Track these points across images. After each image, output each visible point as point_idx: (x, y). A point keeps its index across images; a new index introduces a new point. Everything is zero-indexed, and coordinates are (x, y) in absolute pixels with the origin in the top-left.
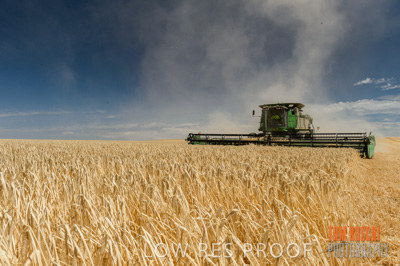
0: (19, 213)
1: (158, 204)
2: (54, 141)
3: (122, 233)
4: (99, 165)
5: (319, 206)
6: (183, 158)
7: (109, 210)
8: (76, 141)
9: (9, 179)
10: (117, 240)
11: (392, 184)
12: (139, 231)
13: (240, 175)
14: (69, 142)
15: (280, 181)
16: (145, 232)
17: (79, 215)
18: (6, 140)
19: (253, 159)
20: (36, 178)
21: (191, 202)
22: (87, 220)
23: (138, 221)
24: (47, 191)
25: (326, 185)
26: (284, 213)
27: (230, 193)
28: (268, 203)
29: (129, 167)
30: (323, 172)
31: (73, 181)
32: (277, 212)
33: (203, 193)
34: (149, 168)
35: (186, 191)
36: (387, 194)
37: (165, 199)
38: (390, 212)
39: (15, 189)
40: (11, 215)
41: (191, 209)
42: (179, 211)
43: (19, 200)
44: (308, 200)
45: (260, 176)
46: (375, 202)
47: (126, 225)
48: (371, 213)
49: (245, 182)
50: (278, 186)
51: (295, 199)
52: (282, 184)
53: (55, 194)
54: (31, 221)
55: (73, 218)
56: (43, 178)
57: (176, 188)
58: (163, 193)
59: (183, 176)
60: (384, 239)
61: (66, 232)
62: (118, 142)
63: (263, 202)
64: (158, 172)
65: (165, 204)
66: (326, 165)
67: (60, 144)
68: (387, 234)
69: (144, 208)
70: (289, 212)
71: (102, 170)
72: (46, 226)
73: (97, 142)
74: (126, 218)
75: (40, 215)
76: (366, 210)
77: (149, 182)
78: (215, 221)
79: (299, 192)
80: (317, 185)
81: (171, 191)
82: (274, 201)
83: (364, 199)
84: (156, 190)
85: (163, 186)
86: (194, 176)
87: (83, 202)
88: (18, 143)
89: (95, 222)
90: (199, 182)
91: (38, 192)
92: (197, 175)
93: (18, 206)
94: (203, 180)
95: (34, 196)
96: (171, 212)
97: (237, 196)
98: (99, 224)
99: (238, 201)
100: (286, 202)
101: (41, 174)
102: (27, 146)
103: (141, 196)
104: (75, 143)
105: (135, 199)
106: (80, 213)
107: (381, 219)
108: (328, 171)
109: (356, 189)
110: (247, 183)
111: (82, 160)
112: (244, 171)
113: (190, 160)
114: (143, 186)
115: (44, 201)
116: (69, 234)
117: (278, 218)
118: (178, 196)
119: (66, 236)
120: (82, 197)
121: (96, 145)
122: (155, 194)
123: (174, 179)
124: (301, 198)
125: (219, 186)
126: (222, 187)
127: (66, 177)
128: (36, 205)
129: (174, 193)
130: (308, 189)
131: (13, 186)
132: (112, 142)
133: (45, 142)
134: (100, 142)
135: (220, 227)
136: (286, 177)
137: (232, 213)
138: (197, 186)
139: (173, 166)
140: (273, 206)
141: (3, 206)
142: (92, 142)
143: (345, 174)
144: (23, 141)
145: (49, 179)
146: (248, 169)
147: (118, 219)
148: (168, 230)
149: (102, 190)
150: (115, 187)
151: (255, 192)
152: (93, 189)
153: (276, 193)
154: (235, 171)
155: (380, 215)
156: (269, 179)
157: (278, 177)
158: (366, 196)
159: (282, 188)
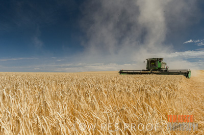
0: (13, 110)
1: (83, 105)
2: (30, 73)
3: (66, 120)
4: (53, 85)
5: (166, 105)
6: (95, 81)
7: (59, 108)
8: (41, 73)
9: (8, 92)
10: (63, 123)
11: (203, 94)
12: (74, 119)
13: (125, 90)
14: (38, 73)
15: (146, 93)
16: (77, 119)
17: (43, 111)
18: (6, 73)
19: (131, 82)
20: (22, 92)
21: (100, 104)
22: (47, 113)
23: (74, 114)
24: (27, 98)
25: (169, 95)
27: (120, 99)
28: (140, 104)
29: (68, 86)
30: (167, 88)
31: (40, 93)
32: (144, 109)
33: (106, 99)
34: (78, 86)
35: (97, 98)
36: (200, 99)
37: (87, 102)
38: (202, 108)
39: (11, 98)
40: (9, 111)
41: (100, 107)
42: (94, 109)
43: (13, 103)
44: (160, 103)
45: (135, 90)
46: (194, 103)
47: (67, 116)
48: (192, 109)
49: (128, 93)
50: (145, 95)
51: (154, 102)
52: (147, 94)
53: (31, 100)
54: (20, 115)
55: (40, 113)
56: (25, 92)
57: (92, 97)
58: (86, 99)
59: (96, 91)
60: (200, 122)
61: (37, 120)
62: (62, 73)
63: (137, 104)
64: (83, 89)
65: (87, 105)
66: (169, 85)
67: (33, 74)
68: (201, 120)
69: (76, 107)
70: (151, 109)
71: (54, 88)
72: (27, 117)
74: (67, 113)
75: (24, 111)
76: (190, 107)
77: (79, 94)
78: (112, 114)
79: (156, 98)
80: (165, 96)
81: (90, 98)
82: (143, 104)
83: (189, 102)
85: (86, 96)
86: (101, 91)
87: (46, 104)
88: (12, 74)
89: (51, 113)
90: (104, 93)
91: (22, 99)
92: (103, 90)
93: (12, 106)
94: (106, 92)
95: (21, 101)
96: (90, 108)
97: (124, 100)
98: (54, 116)
99: (124, 103)
100: (149, 103)
101: (24, 90)
102: (16, 76)
103: (75, 101)
104: (40, 74)
105: (71, 102)
106: (44, 110)
107: (198, 112)
108: (170, 88)
109: (185, 97)
110: (129, 94)
111: (44, 83)
112: (127, 88)
113: (99, 82)
114: (76, 96)
115: (26, 104)
116: (39, 121)
118: (93, 101)
119: (37, 122)
120: (45, 102)
121: (51, 74)
122: (82, 99)
123: (91, 92)
124: (156, 101)
125: (114, 96)
126: (116, 96)
127: (36, 91)
128: (21, 105)
129: (92, 99)
130: (160, 97)
131: (10, 96)
132: (59, 73)
133: (25, 74)
134: (53, 73)
135: (116, 117)
136: (149, 91)
137: (122, 109)
138: (103, 96)
139: (90, 85)
140: (143, 106)
141: (5, 106)
142: (49, 73)
143: (179, 89)
144: (14, 73)
145: (28, 92)
146: (129, 87)
147: (63, 113)
148: (89, 118)
149: (55, 98)
150: (61, 97)
151: (133, 99)
152: (50, 97)
153: (144, 99)
154: (122, 88)
155: (197, 110)
156: (140, 92)
157: (145, 91)
158: (190, 100)
159: (147, 97)
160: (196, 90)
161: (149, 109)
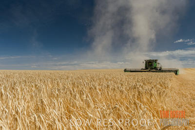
0: (11, 107)
1: (79, 103)
2: (27, 71)
3: (61, 117)
4: (49, 83)
5: (157, 103)
6: (90, 79)
7: (55, 106)
8: (38, 71)
9: (5, 90)
10: (59, 121)
11: (192, 92)
12: (70, 116)
13: (118, 88)
14: (34, 71)
16: (73, 117)
17: (40, 109)
18: (3, 70)
19: (124, 80)
20: (19, 90)
21: (94, 101)
22: (44, 111)
23: (69, 112)
24: (24, 96)
25: (160, 93)
26: (140, 107)
27: (114, 97)
28: (132, 102)
29: (64, 84)
30: (158, 86)
31: (37, 91)
32: (137, 107)
33: (100, 97)
34: (74, 84)
35: (92, 96)
36: (189, 96)
37: (82, 100)
38: (191, 105)
39: (9, 95)
40: (7, 108)
41: (94, 105)
42: (89, 106)
43: (11, 101)
44: (152, 100)
45: (128, 88)
46: (184, 100)
47: (63, 113)
48: (182, 105)
49: (121, 91)
50: (137, 93)
51: (145, 100)
52: (139, 92)
53: (28, 98)
54: (17, 112)
55: (37, 110)
56: (22, 90)
57: (87, 95)
58: (81, 97)
59: (90, 89)
61: (35, 118)
62: (58, 71)
63: (130, 101)
64: (78, 86)
65: (82, 103)
66: (160, 83)
67: (30, 72)
68: (190, 116)
69: (72, 104)
70: (142, 106)
71: (50, 85)
72: (24, 114)
73: (47, 71)
74: (63, 110)
75: (21, 108)
76: (180, 104)
77: (74, 92)
78: (106, 111)
79: (147, 96)
80: (156, 93)
81: (85, 96)
82: (135, 101)
83: (178, 99)
84: (78, 96)
85: (81, 94)
86: (95, 88)
87: (42, 102)
88: (8, 72)
89: (48, 111)
90: (98, 91)
91: (20, 97)
92: (97, 87)
93: (10, 104)
94: (100, 90)
95: (18, 99)
96: (85, 106)
97: (117, 98)
98: (50, 113)
99: (117, 101)
100: (141, 101)
101: (21, 88)
102: (14, 74)
103: (70, 99)
104: (37, 72)
105: (67, 100)
106: (40, 107)
107: (187, 109)
108: (161, 86)
109: (175, 94)
110: (122, 92)
111: (41, 80)
112: (120, 85)
113: (94, 80)
114: (71, 94)
115: (23, 101)
116: (37, 119)
117: (137, 109)
118: (88, 99)
119: (35, 120)
120: (42, 100)
121: (47, 72)
122: (77, 97)
123: (86, 90)
124: (148, 99)
125: (108, 93)
126: (110, 94)
127: (33, 89)
128: (19, 103)
129: (86, 97)
130: (151, 95)
131: (8, 94)
132: (55, 71)
133: (22, 71)
134: (49, 71)
135: (109, 114)
136: (141, 89)
137: (115, 107)
138: (97, 93)
139: (85, 83)
140: (135, 103)
141: (3, 104)
142: (45, 71)
143: (169, 87)
144: (11, 71)
145: (25, 90)
146: (122, 85)
147: (59, 110)
148: (83, 115)
149: (51, 96)
151: (126, 96)
152: (46, 95)
153: (136, 97)
154: (116, 86)
155: (187, 107)
156: (132, 90)
157: (137, 89)
158: (180, 97)
159: (139, 94)
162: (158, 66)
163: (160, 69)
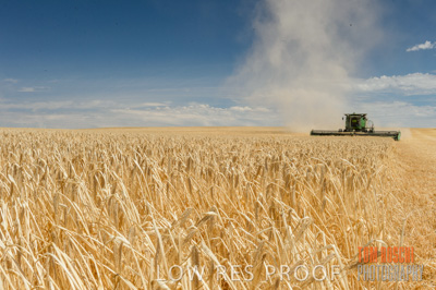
15: (284, 173)
27: (207, 196)
28: (264, 207)
37: (98, 203)
44: (324, 203)
45: (254, 171)
46: (416, 214)
49: (230, 178)
50: (281, 181)
51: (305, 201)
52: (287, 178)
58: (94, 195)
60: (426, 263)
63: (257, 205)
79: (312, 190)
81: (108, 190)
82: (273, 204)
85: (95, 183)
86: (149, 172)
92: (156, 169)
94: (163, 178)
100: (290, 203)
107: (423, 237)
110: (236, 179)
114: (62, 184)
122: (80, 192)
125: (189, 186)
126: (195, 188)
129: (113, 192)
137: (206, 218)
138: (153, 185)
140: (272, 210)
150: (12, 185)
153: (277, 192)
156: (267, 173)
158: (404, 206)
159: (287, 185)
160: (422, 181)
161: (289, 218)
162: (368, 126)
163: (371, 131)
